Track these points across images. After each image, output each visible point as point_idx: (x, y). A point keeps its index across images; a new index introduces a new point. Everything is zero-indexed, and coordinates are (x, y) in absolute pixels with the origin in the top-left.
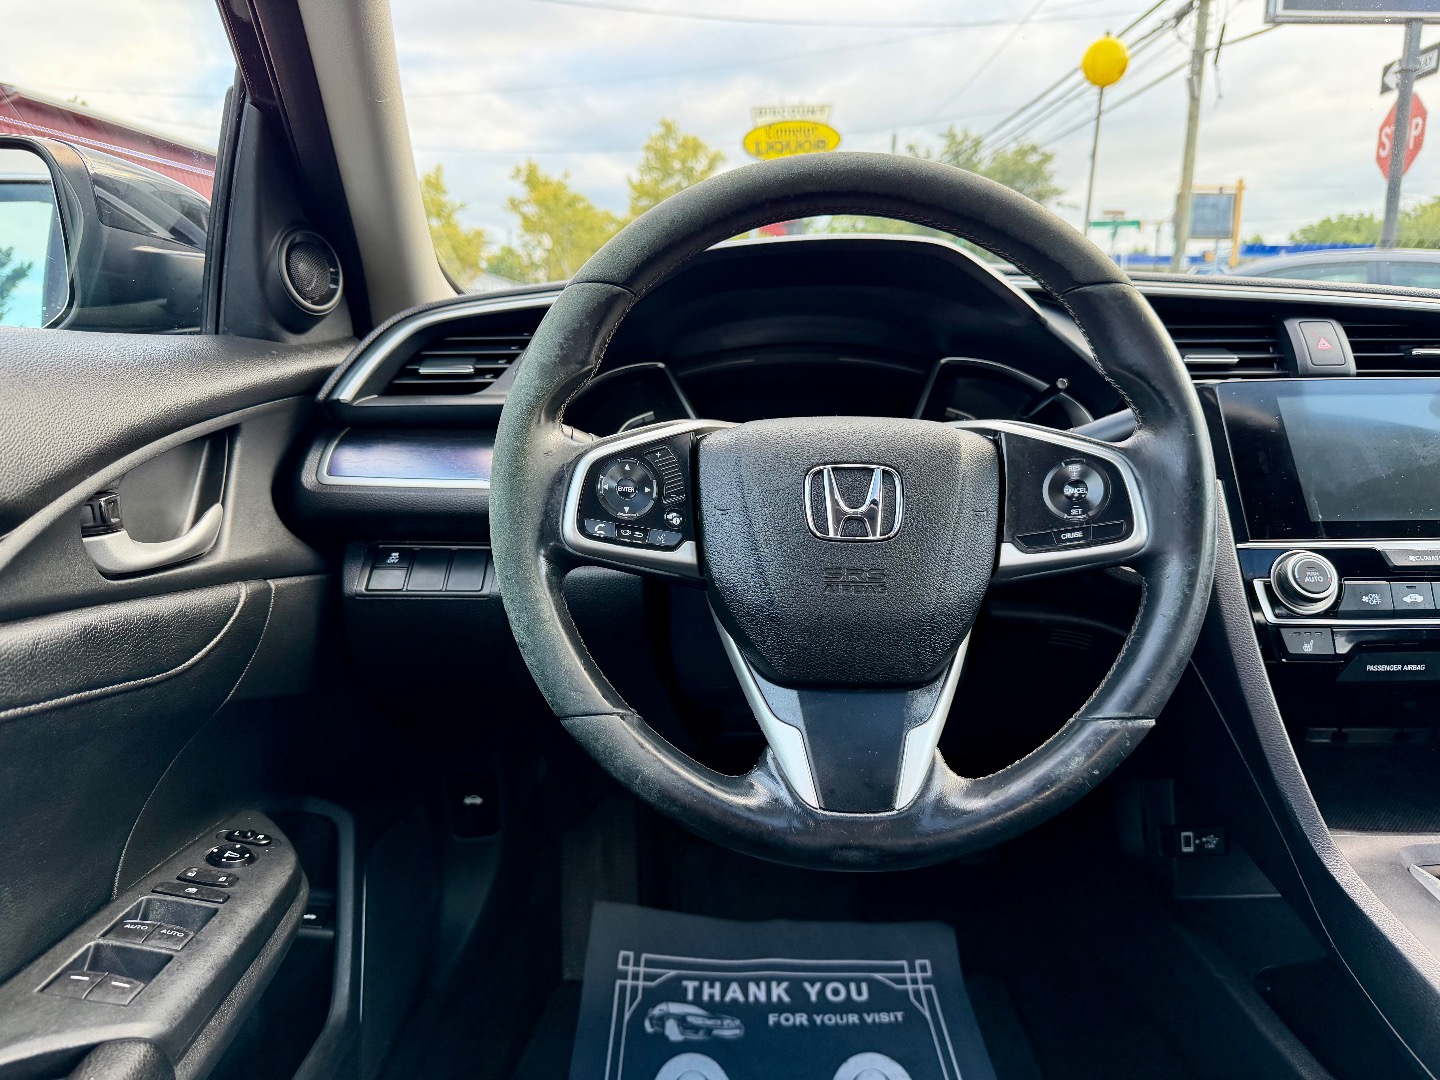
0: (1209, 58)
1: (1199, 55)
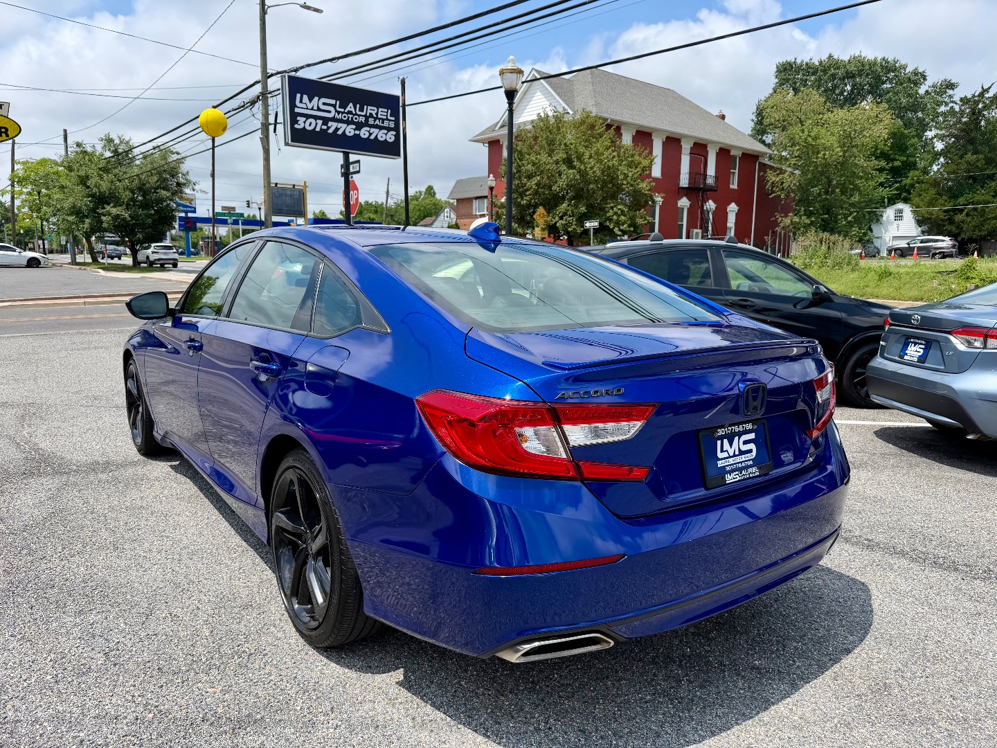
0: (271, 128)
1: (265, 127)
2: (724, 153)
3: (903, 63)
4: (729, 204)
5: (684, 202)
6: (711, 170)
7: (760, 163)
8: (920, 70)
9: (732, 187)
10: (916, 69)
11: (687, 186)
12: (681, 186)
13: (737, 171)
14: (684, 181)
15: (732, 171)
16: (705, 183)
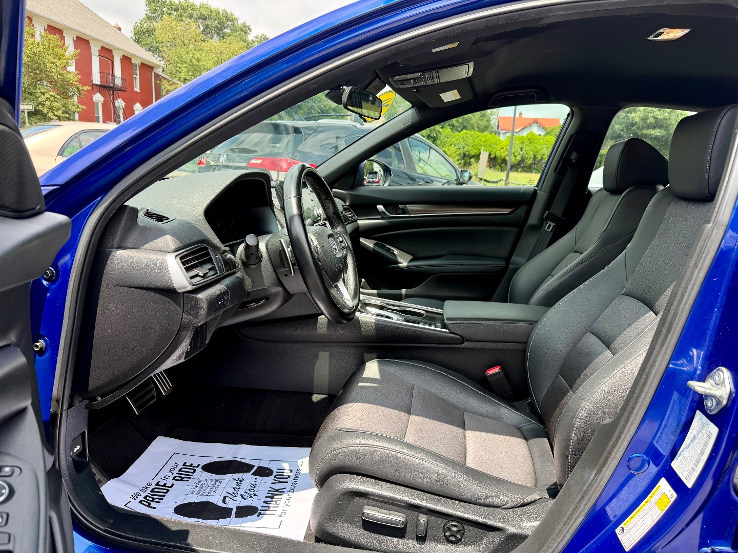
2: (126, 60)
3: (236, 16)
4: (135, 104)
5: (98, 98)
6: (118, 72)
7: (154, 73)
8: (248, 25)
9: (135, 89)
10: (245, 23)
11: (99, 83)
12: (94, 83)
13: (138, 77)
14: (96, 79)
15: (134, 76)
16: (114, 84)
